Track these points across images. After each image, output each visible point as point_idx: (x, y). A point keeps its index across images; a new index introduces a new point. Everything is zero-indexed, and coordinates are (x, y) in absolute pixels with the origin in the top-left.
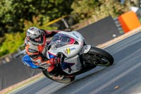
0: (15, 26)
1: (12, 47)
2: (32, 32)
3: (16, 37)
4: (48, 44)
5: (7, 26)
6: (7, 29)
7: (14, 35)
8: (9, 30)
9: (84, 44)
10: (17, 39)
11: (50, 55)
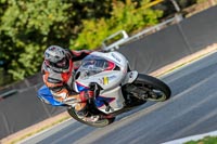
0: (99, 8)
1: (93, 40)
2: (53, 54)
3: (99, 25)
4: (76, 70)
5: (86, 9)
6: (86, 12)
7: (96, 22)
8: (89, 15)
9: (129, 70)
10: (100, 28)
11: (79, 86)
